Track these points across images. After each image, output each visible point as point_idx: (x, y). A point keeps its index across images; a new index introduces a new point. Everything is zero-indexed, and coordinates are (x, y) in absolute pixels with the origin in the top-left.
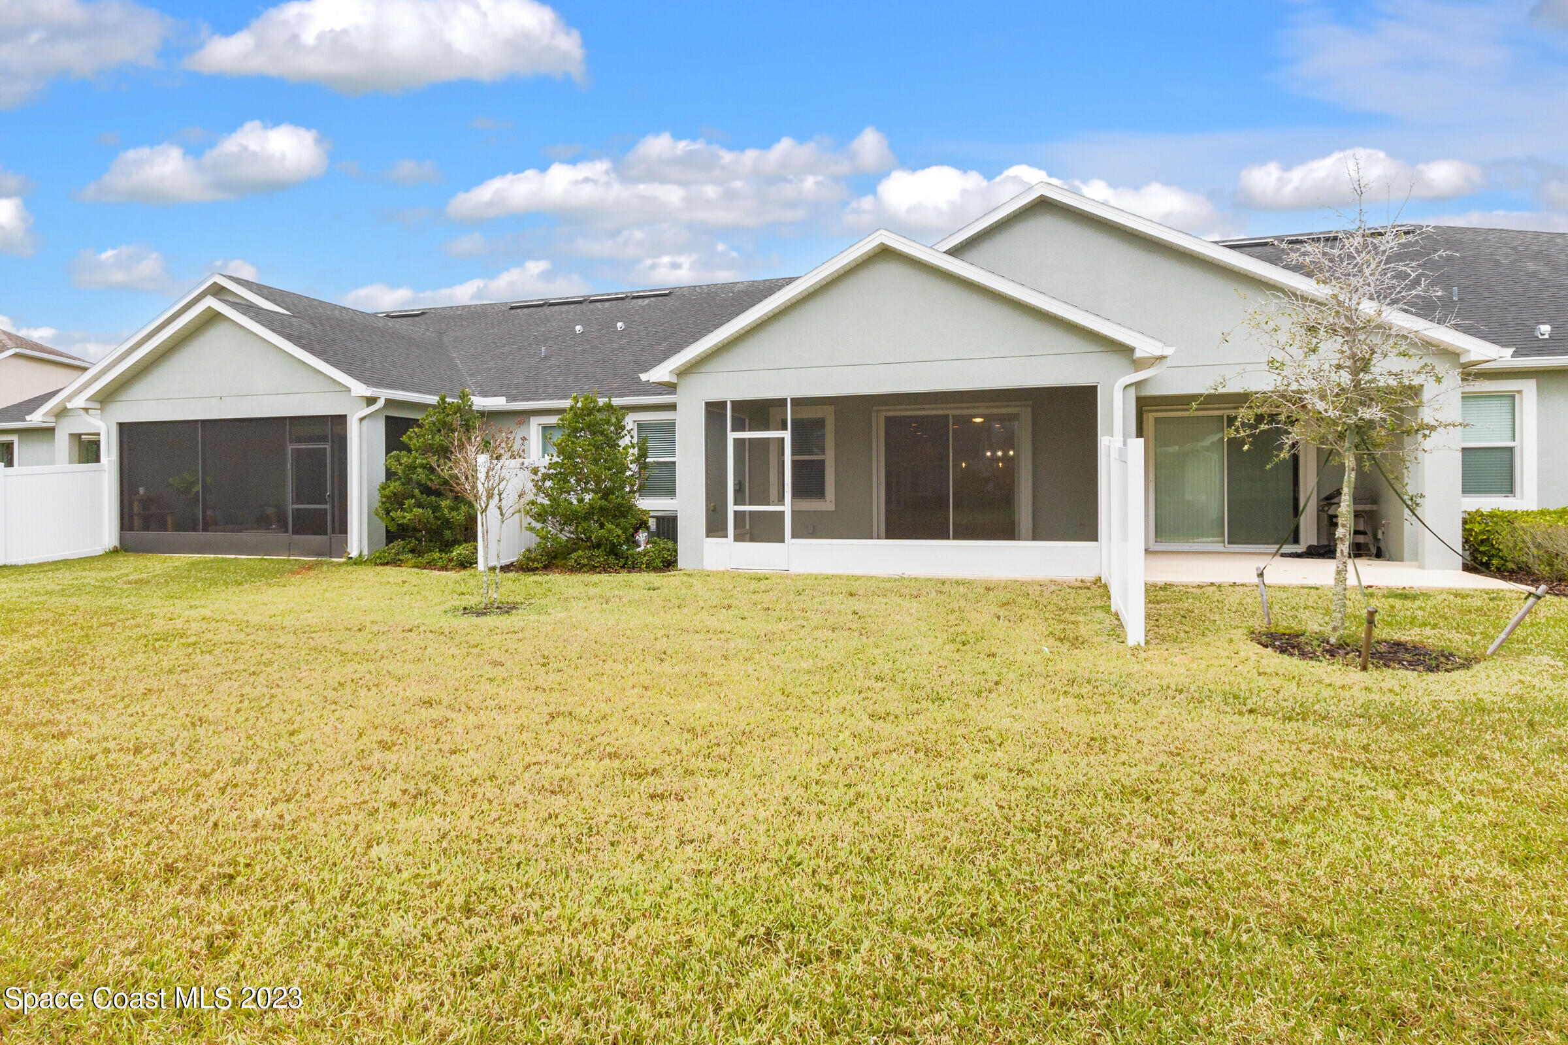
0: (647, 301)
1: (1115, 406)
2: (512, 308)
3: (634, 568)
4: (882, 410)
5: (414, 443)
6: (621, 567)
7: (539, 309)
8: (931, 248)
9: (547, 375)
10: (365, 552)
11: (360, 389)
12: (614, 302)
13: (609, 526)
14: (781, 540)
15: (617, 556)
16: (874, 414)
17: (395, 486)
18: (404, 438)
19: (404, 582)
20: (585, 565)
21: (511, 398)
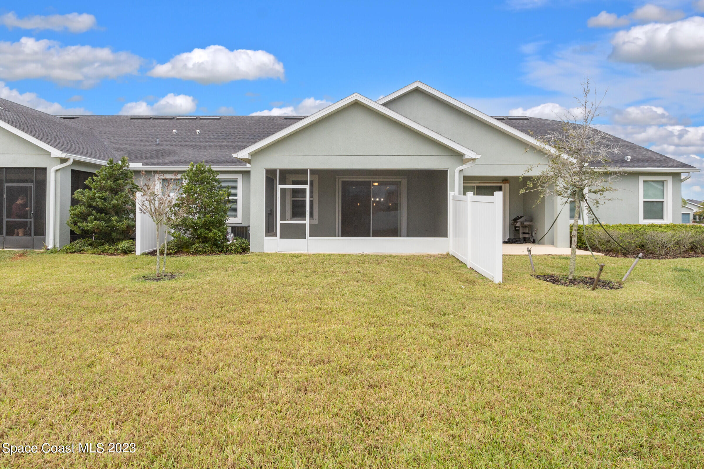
0: (208, 121)
1: (455, 179)
2: (131, 119)
3: (227, 252)
4: (341, 178)
5: (92, 185)
6: (220, 252)
7: (148, 120)
8: (375, 102)
9: (163, 153)
10: (58, 246)
11: (56, 153)
12: (191, 120)
13: (215, 231)
14: (305, 238)
15: (218, 246)
16: (337, 180)
17: (79, 209)
18: (87, 182)
19: (94, 262)
20: (200, 251)
21: (145, 164)
